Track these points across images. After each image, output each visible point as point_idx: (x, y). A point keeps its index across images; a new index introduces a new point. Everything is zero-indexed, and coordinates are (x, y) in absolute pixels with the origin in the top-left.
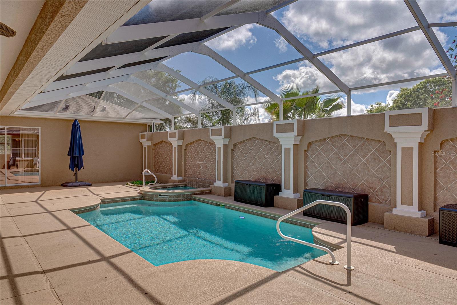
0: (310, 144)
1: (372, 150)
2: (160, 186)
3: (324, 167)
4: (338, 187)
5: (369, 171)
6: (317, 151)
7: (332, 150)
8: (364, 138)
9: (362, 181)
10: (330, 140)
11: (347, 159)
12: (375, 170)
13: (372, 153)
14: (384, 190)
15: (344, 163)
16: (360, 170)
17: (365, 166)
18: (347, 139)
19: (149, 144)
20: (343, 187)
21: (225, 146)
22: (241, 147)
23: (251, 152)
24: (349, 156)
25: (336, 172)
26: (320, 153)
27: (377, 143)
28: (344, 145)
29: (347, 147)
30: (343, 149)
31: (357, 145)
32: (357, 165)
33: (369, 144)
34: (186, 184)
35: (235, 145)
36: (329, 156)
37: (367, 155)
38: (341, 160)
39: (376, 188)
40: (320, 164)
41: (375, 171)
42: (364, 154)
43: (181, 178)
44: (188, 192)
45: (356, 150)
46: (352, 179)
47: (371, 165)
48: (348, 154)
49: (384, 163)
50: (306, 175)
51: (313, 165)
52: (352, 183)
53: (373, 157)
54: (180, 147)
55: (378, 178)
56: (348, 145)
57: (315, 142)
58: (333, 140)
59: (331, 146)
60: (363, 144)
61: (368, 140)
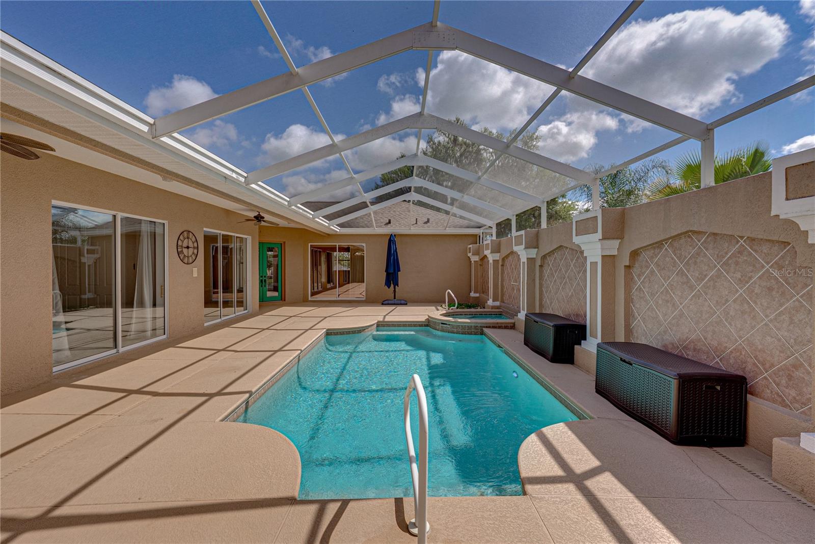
0: (635, 254)
1: (763, 267)
2: (463, 312)
3: (660, 302)
4: (686, 348)
5: (754, 318)
6: (647, 267)
7: (673, 267)
8: (742, 237)
9: (737, 341)
10: (671, 245)
11: (704, 286)
12: (772, 317)
13: (763, 275)
14: (798, 374)
15: (697, 296)
16: (732, 313)
17: (746, 306)
18: (705, 241)
20: (695, 350)
22: (550, 261)
23: (560, 270)
24: (709, 280)
25: (681, 315)
26: (652, 272)
27: (776, 248)
28: (698, 254)
29: (704, 260)
30: (695, 263)
31: (726, 253)
32: (727, 301)
33: (755, 251)
34: (501, 312)
35: (544, 257)
36: (669, 277)
37: (750, 278)
38: (692, 288)
39: (772, 365)
40: (652, 295)
41: (771, 321)
42: (742, 277)
43: (497, 303)
45: (725, 267)
46: (714, 332)
47: (759, 303)
48: (706, 276)
49: (797, 300)
50: (629, 315)
51: (642, 295)
52: (715, 343)
53: (765, 284)
55: (779, 340)
56: (706, 255)
57: (645, 248)
58: (676, 244)
59: (673, 258)
60: (741, 252)
61: (752, 240)
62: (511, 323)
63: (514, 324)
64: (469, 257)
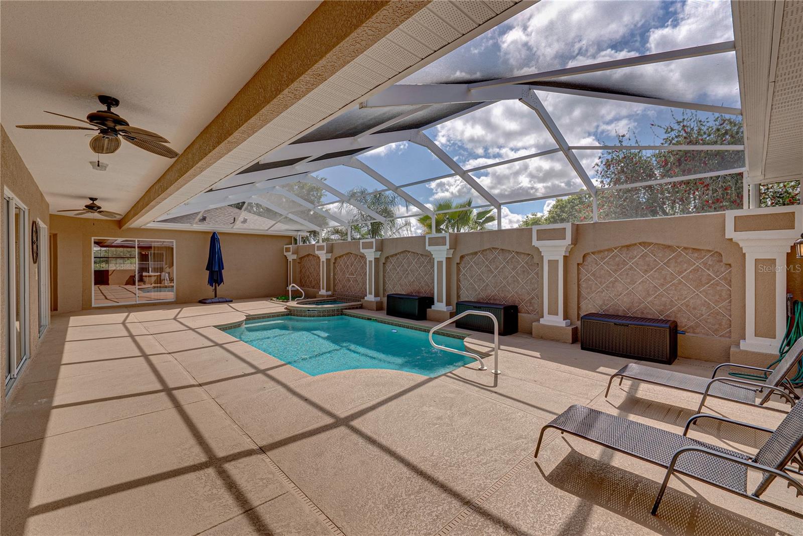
0: (462, 257)
1: (521, 263)
2: (308, 301)
3: (476, 280)
5: (518, 283)
6: (469, 264)
7: (483, 263)
8: (513, 252)
9: (512, 293)
10: (482, 253)
11: (498, 271)
12: (524, 282)
13: (521, 266)
14: (533, 301)
15: (495, 276)
16: (510, 282)
17: (515, 279)
18: (498, 252)
19: (295, 257)
20: (494, 300)
21: (377, 260)
22: (393, 260)
23: (403, 266)
24: (500, 269)
25: (487, 285)
26: (472, 266)
27: (526, 256)
28: (495, 258)
29: (498, 260)
30: (494, 262)
31: (507, 258)
32: (508, 277)
33: (518, 257)
34: (335, 299)
35: (387, 258)
36: (481, 268)
37: (517, 267)
38: (492, 273)
39: (525, 300)
40: (472, 277)
42: (514, 267)
43: (330, 293)
44: (338, 307)
45: (507, 263)
46: (502, 291)
47: (520, 277)
48: (499, 267)
49: (533, 275)
50: (458, 288)
51: (466, 277)
52: (503, 295)
53: (522, 270)
54: (328, 260)
55: (527, 290)
56: (499, 258)
57: (467, 255)
58: (484, 253)
59: (483, 260)
60: (513, 257)
61: (517, 253)
62: (360, 304)
63: (362, 305)
64: (286, 256)
